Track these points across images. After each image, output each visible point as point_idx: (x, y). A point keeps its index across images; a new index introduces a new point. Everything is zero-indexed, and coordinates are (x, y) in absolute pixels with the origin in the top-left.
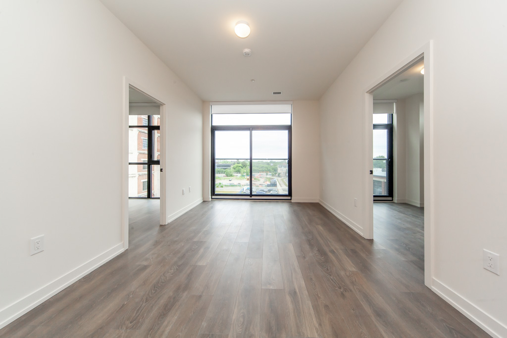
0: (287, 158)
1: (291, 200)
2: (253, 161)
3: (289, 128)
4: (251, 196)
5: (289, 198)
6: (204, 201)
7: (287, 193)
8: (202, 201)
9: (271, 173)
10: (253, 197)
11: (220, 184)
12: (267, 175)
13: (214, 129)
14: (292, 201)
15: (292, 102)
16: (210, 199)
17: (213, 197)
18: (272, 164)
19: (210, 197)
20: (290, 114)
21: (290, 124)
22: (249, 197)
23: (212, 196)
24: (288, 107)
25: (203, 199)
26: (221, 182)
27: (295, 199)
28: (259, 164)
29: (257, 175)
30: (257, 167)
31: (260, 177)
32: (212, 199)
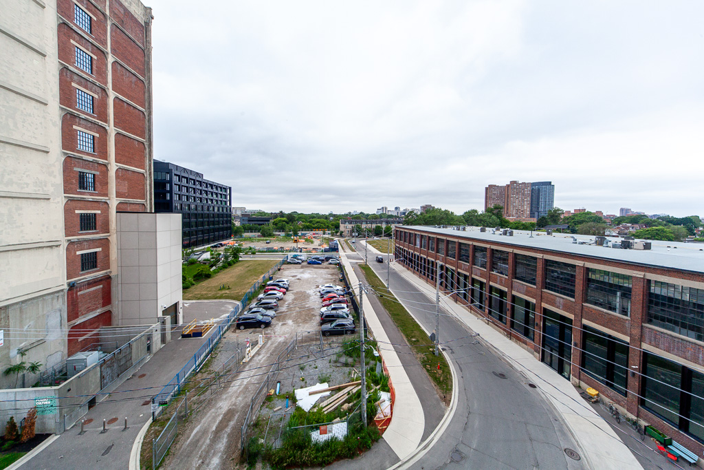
9: (330, 232)
11: (251, 249)
12: (324, 234)
18: (332, 218)
26: (252, 245)
28: (314, 217)
29: (309, 234)
30: (310, 222)
31: (314, 237)
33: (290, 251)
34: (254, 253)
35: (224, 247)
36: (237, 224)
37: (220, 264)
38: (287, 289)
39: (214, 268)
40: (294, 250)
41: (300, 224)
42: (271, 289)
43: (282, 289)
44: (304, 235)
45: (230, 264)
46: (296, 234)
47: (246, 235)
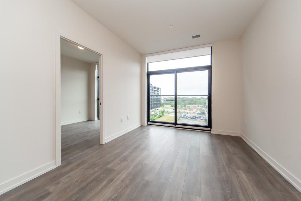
0: (207, 94)
1: (210, 131)
2: (177, 97)
3: (209, 68)
4: (175, 125)
5: (209, 129)
6: (142, 126)
7: (207, 124)
8: (140, 126)
9: (201, 106)
10: (177, 126)
11: (168, 111)
12: (198, 107)
13: (149, 74)
14: (212, 132)
15: (211, 45)
17: (149, 123)
18: (202, 99)
20: (210, 56)
21: (210, 64)
22: (174, 125)
23: (147, 122)
24: (208, 50)
25: (141, 124)
27: (214, 131)
28: (193, 99)
29: (191, 106)
30: (192, 101)
31: (194, 108)
32: (147, 124)
33: (183, 113)
34: (169, 113)
35: (158, 110)
36: (162, 102)
37: (158, 116)
39: (156, 117)
40: (185, 113)
41: (187, 102)
44: (189, 107)
45: (161, 117)
46: (185, 106)
47: (165, 106)
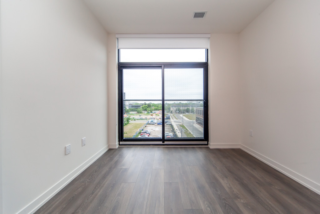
1: (207, 145)
3: (205, 66)
4: (163, 142)
5: (206, 143)
8: (107, 150)
9: (166, 111)
10: (166, 143)
11: (133, 118)
13: (122, 67)
14: (209, 146)
15: (209, 35)
16: (117, 146)
17: (121, 143)
18: (167, 105)
19: (117, 143)
20: (206, 50)
22: (161, 143)
23: (119, 141)
25: (109, 146)
26: (134, 117)
28: (159, 105)
29: (157, 112)
30: (158, 107)
31: (159, 113)
32: (119, 145)
33: (150, 119)
34: (135, 120)
36: (127, 108)
38: (149, 134)
40: (151, 119)
41: (153, 108)
42: (143, 134)
43: (148, 134)
44: (155, 112)
46: (151, 112)
47: (131, 113)
